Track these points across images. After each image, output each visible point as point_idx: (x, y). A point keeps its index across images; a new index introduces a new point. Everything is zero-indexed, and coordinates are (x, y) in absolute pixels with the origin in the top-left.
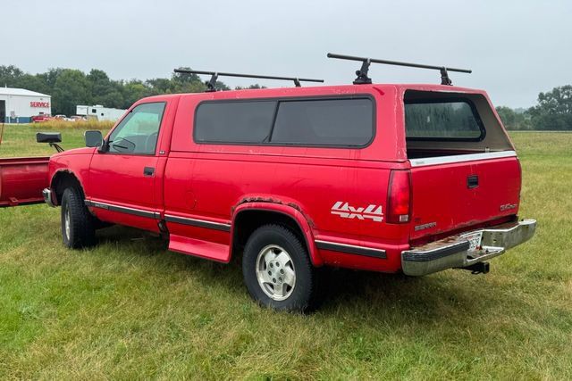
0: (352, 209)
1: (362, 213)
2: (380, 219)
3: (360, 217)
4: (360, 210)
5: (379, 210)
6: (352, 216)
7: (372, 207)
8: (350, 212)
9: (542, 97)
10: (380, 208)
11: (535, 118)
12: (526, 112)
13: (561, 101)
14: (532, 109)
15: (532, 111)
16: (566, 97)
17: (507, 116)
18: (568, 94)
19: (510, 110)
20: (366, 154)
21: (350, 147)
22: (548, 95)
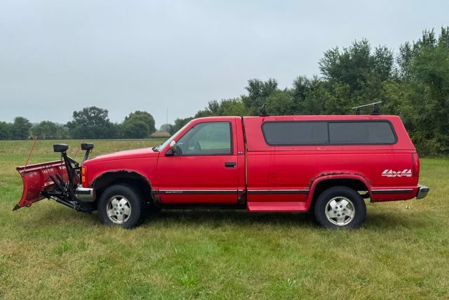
0: (395, 172)
1: (400, 174)
2: (410, 175)
3: (399, 176)
4: (399, 172)
5: (410, 171)
6: (395, 176)
7: (405, 170)
8: (393, 174)
9: (75, 114)
10: (410, 170)
11: (72, 130)
12: (65, 126)
13: (90, 118)
14: (69, 123)
15: (69, 125)
16: (93, 115)
17: (51, 128)
18: (94, 113)
19: (53, 124)
20: (395, 147)
21: (385, 144)
22: (80, 113)
